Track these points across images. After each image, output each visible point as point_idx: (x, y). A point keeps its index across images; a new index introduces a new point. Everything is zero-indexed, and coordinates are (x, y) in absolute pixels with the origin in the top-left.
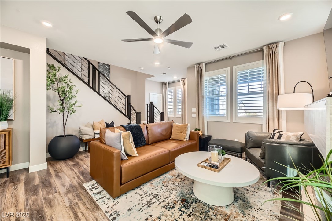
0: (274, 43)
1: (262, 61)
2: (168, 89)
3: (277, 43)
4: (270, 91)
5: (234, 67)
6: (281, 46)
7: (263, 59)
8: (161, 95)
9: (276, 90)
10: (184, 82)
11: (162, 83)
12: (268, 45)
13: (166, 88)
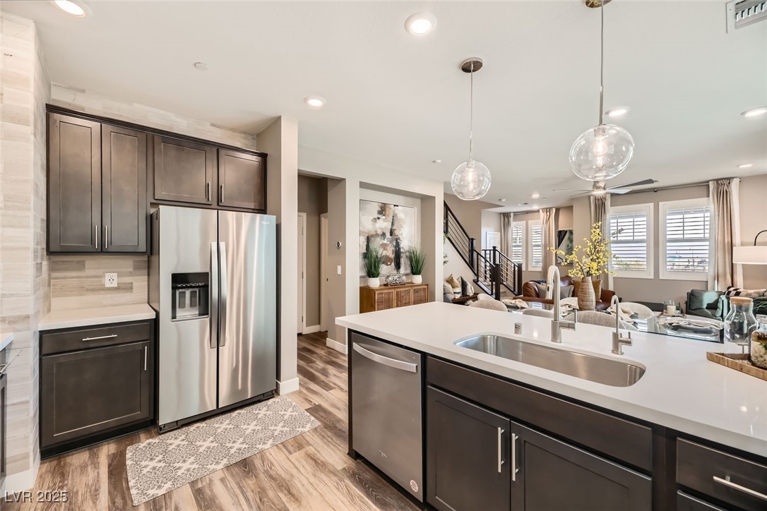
0: (725, 179)
1: (706, 198)
2: (513, 224)
3: (730, 179)
4: (720, 238)
5: (660, 203)
6: (735, 183)
7: (708, 196)
8: (499, 233)
9: (728, 238)
10: (548, 213)
11: (501, 213)
12: (717, 180)
13: (509, 222)
